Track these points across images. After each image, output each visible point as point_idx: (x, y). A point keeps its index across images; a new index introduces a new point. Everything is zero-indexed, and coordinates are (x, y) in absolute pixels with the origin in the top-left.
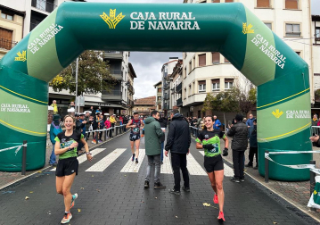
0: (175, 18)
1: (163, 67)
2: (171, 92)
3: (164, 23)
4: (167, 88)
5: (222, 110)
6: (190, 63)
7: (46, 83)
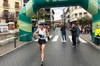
1: (63, 10)
2: (66, 18)
4: (65, 16)
5: (83, 23)
6: (72, 8)
7: (30, 18)
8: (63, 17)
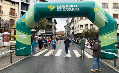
0: (71, 7)
1: (67, 20)
2: (70, 29)
3: (68, 9)
4: (68, 28)
5: (89, 36)
6: (77, 19)
7: (30, 28)
8: (67, 28)
